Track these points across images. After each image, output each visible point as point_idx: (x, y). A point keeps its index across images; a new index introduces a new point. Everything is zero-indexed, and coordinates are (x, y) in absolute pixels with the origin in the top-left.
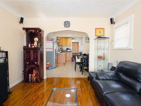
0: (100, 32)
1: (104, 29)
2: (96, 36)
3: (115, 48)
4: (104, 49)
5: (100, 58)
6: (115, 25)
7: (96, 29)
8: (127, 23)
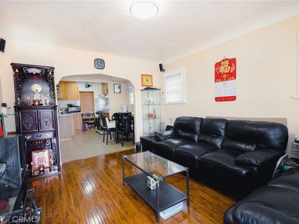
0: (147, 80)
1: (151, 76)
2: (143, 86)
3: (167, 102)
4: (154, 104)
5: (150, 116)
6: (165, 74)
7: (142, 75)
8: (180, 74)
